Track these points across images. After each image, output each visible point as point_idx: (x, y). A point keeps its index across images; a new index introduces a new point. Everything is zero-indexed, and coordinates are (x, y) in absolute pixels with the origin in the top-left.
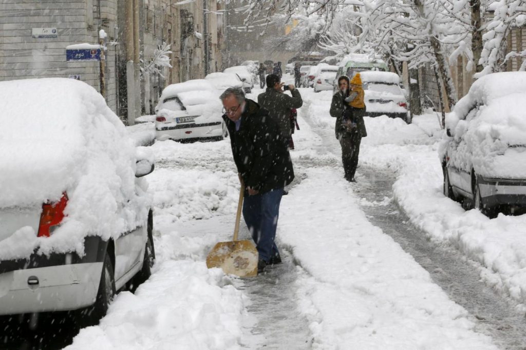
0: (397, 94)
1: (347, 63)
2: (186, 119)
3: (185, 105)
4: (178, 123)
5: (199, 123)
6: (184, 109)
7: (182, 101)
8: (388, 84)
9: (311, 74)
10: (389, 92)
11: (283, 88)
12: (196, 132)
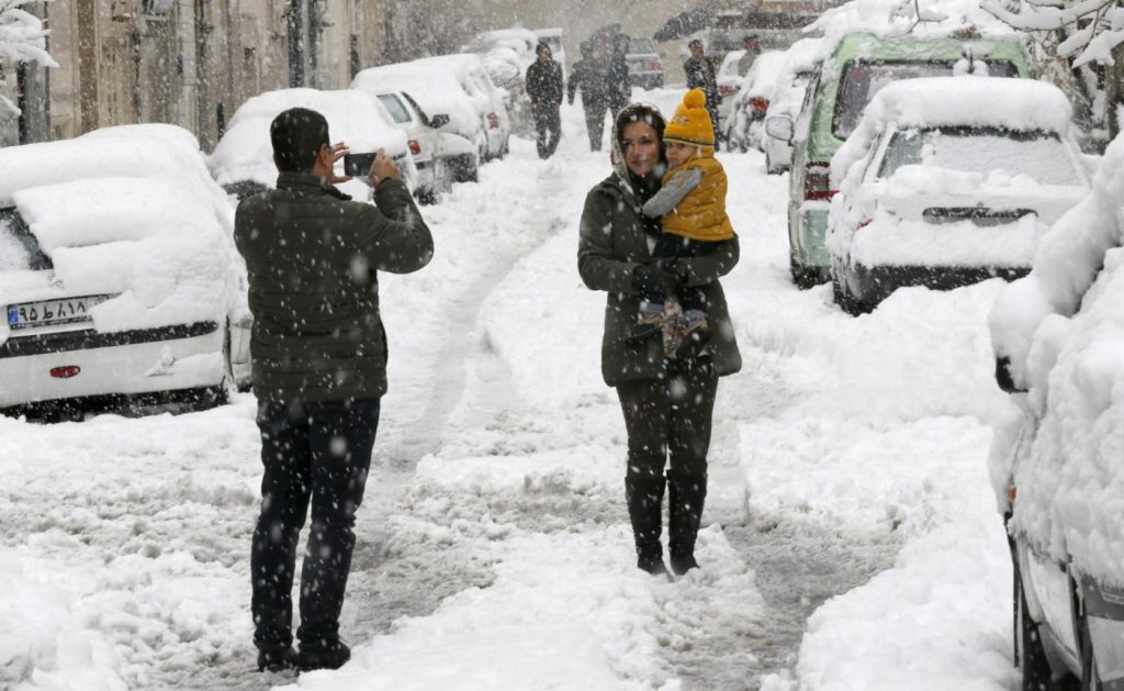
0: (1058, 181)
1: (842, 42)
2: (54, 308)
3: (47, 247)
4: (13, 328)
5: (114, 329)
6: (42, 262)
7: (34, 228)
8: (1016, 135)
9: (756, 92)
10: (1018, 172)
11: (339, 170)
12: (99, 371)
